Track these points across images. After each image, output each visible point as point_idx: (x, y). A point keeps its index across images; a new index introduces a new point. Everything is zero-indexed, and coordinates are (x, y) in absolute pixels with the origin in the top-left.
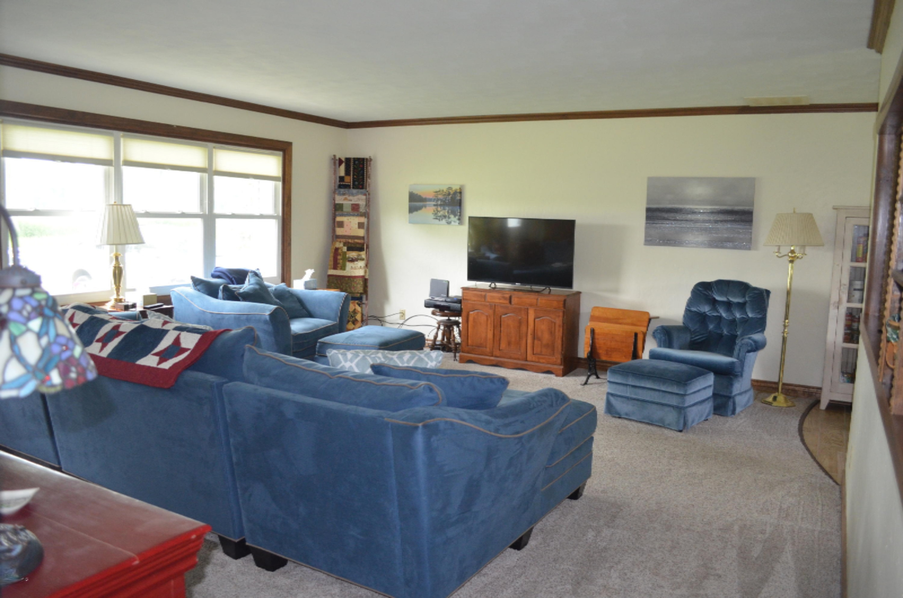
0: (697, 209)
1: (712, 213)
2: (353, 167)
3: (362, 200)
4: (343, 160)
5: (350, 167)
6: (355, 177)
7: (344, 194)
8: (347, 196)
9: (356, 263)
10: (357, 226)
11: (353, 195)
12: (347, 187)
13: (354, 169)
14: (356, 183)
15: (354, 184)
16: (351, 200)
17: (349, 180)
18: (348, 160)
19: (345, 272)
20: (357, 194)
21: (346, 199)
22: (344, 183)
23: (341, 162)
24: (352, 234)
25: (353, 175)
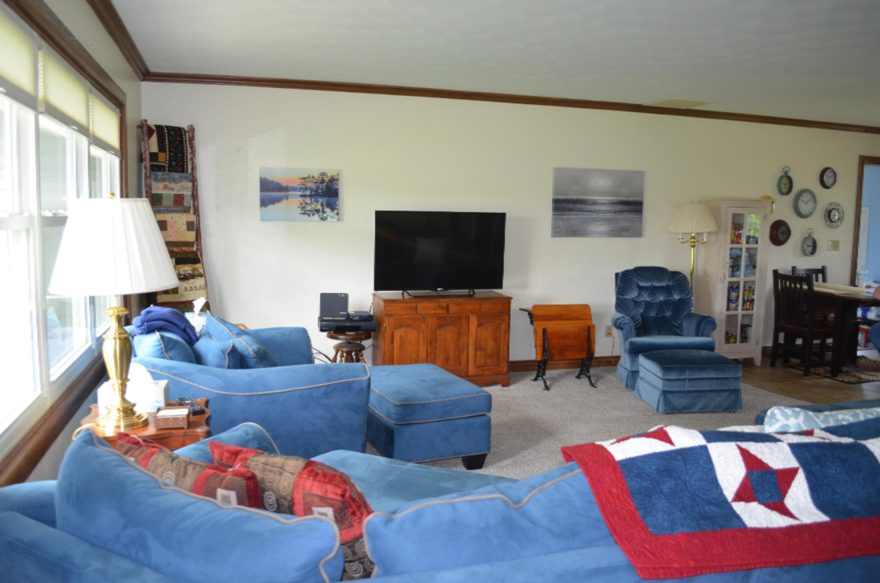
0: (599, 200)
1: (612, 203)
2: (168, 139)
3: (187, 188)
4: (154, 128)
5: (164, 140)
6: (172, 154)
7: (163, 180)
8: (167, 183)
9: (191, 281)
10: (185, 227)
11: (174, 181)
12: (160, 168)
13: (170, 142)
14: (174, 163)
15: (170, 165)
16: (172, 189)
17: (163, 158)
18: (159, 128)
19: (177, 296)
20: (180, 180)
21: (166, 187)
22: (157, 164)
23: (150, 131)
24: (180, 240)
25: (170, 151)
